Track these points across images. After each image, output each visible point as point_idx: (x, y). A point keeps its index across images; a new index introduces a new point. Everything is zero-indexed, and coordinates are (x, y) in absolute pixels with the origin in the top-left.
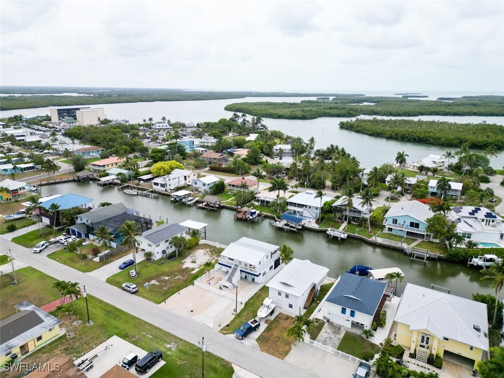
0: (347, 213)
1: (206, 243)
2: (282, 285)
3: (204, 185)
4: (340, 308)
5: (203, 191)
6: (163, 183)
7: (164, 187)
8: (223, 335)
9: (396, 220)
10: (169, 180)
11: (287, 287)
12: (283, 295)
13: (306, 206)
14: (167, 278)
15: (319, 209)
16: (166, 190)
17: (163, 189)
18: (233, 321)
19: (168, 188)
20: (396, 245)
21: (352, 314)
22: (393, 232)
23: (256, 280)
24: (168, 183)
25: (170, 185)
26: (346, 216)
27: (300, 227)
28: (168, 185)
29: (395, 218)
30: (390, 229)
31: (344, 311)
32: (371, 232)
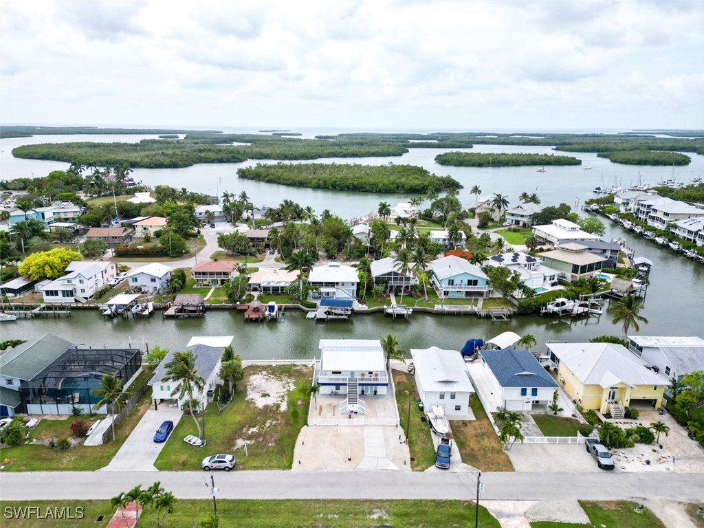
0: (392, 283)
1: (250, 364)
2: (443, 385)
3: (153, 280)
4: (518, 390)
5: (151, 290)
6: (70, 288)
7: (72, 296)
8: (421, 473)
9: (453, 281)
10: (81, 282)
11: (451, 385)
12: (448, 397)
13: (338, 283)
14: (254, 430)
15: (356, 285)
16: (76, 301)
17: (71, 299)
18: (412, 452)
19: (79, 295)
20: (465, 310)
21: (534, 392)
22: (450, 296)
23: (378, 393)
24: (79, 286)
25: (83, 291)
26: (391, 287)
27: (349, 313)
28: (79, 292)
29: (452, 279)
30: (446, 293)
31: (524, 392)
32: (428, 300)
